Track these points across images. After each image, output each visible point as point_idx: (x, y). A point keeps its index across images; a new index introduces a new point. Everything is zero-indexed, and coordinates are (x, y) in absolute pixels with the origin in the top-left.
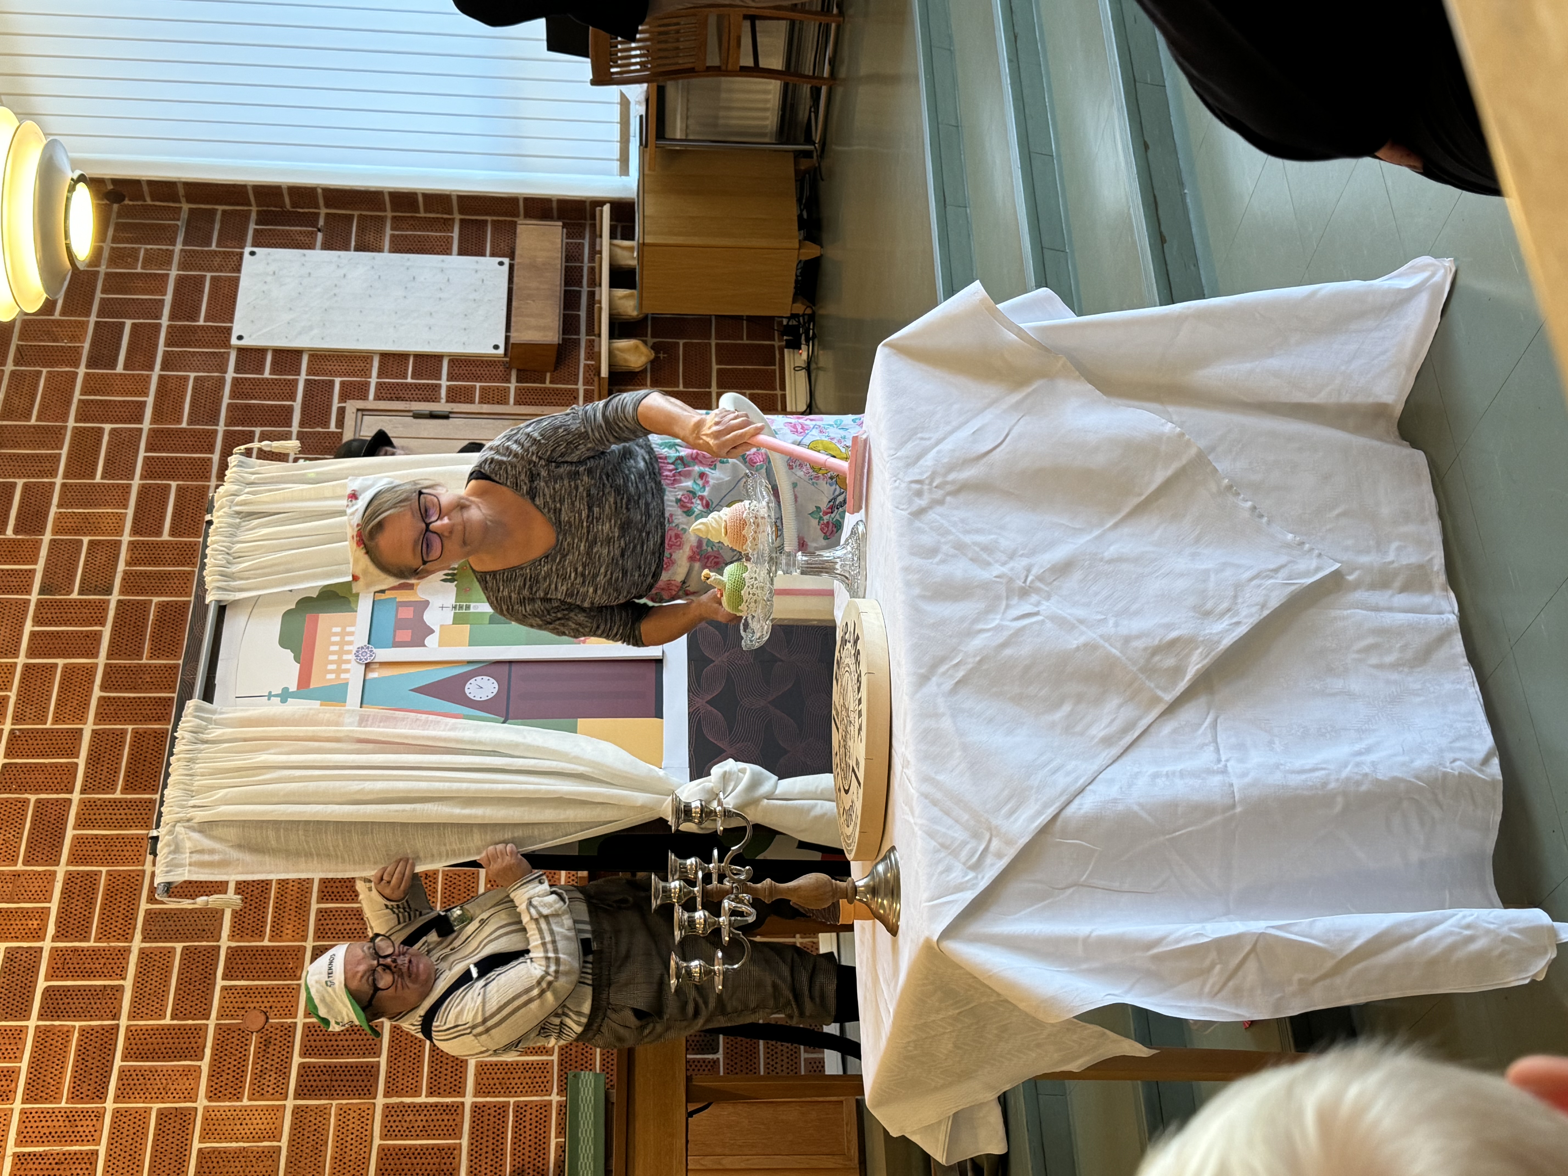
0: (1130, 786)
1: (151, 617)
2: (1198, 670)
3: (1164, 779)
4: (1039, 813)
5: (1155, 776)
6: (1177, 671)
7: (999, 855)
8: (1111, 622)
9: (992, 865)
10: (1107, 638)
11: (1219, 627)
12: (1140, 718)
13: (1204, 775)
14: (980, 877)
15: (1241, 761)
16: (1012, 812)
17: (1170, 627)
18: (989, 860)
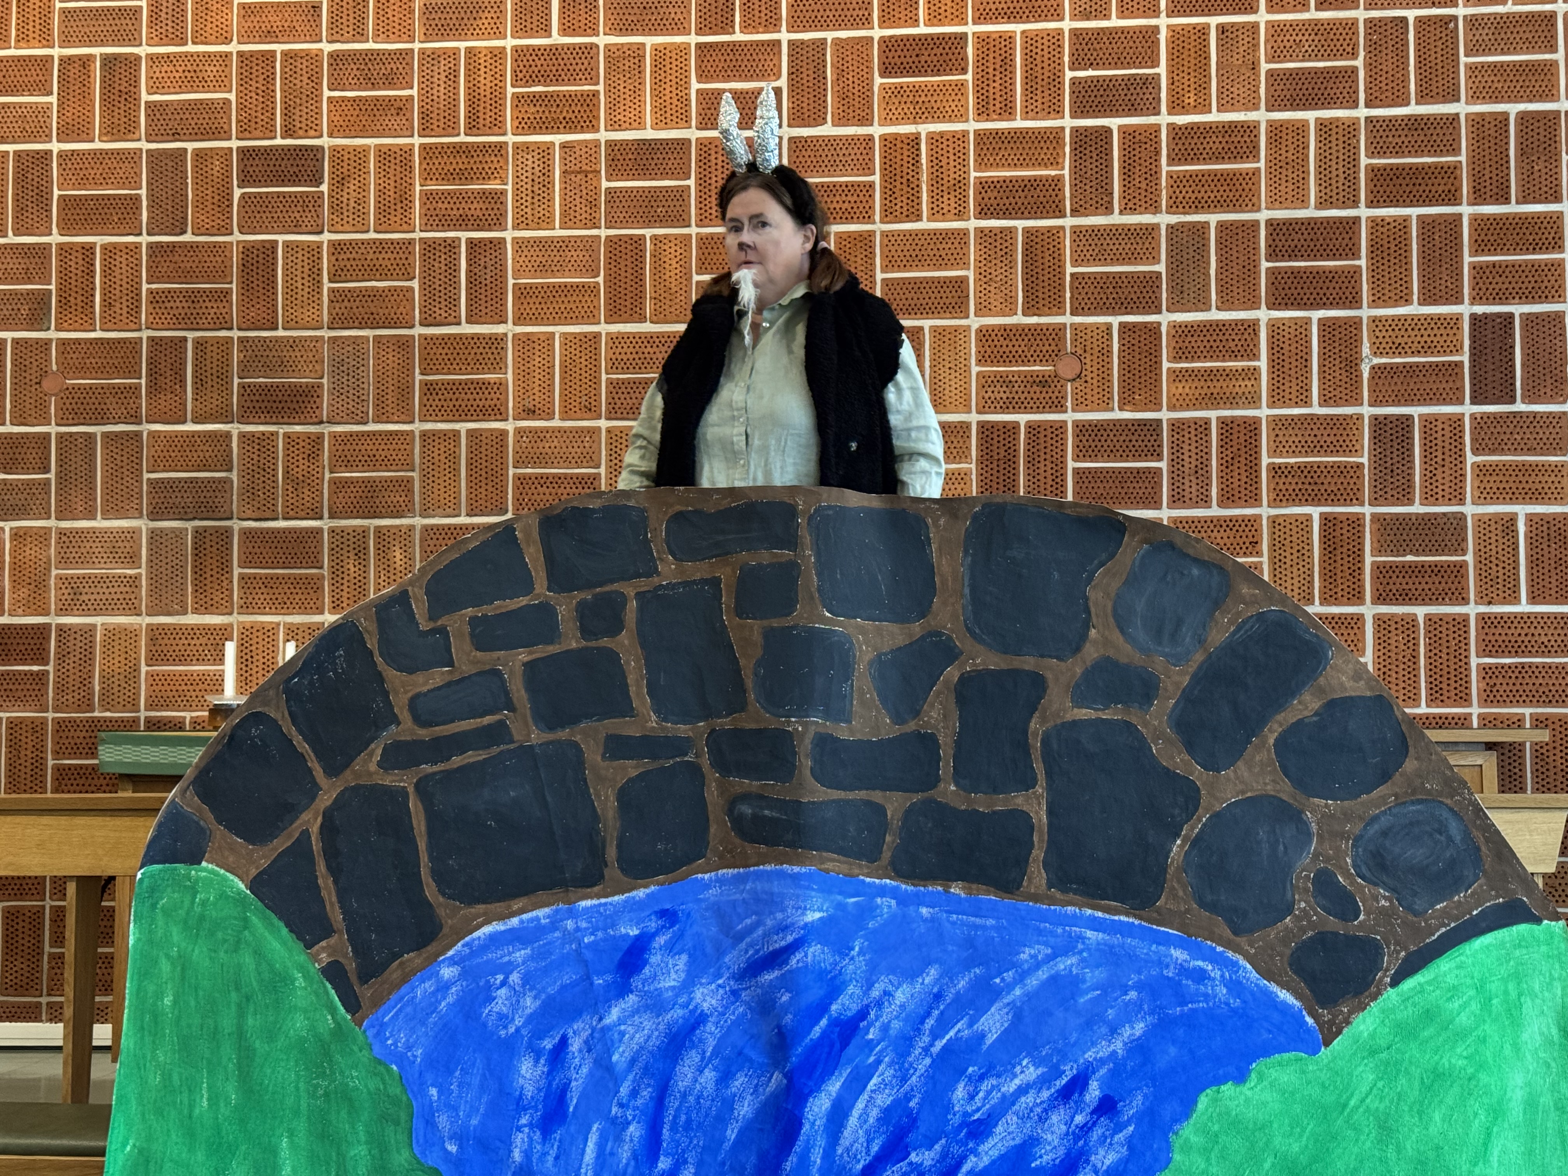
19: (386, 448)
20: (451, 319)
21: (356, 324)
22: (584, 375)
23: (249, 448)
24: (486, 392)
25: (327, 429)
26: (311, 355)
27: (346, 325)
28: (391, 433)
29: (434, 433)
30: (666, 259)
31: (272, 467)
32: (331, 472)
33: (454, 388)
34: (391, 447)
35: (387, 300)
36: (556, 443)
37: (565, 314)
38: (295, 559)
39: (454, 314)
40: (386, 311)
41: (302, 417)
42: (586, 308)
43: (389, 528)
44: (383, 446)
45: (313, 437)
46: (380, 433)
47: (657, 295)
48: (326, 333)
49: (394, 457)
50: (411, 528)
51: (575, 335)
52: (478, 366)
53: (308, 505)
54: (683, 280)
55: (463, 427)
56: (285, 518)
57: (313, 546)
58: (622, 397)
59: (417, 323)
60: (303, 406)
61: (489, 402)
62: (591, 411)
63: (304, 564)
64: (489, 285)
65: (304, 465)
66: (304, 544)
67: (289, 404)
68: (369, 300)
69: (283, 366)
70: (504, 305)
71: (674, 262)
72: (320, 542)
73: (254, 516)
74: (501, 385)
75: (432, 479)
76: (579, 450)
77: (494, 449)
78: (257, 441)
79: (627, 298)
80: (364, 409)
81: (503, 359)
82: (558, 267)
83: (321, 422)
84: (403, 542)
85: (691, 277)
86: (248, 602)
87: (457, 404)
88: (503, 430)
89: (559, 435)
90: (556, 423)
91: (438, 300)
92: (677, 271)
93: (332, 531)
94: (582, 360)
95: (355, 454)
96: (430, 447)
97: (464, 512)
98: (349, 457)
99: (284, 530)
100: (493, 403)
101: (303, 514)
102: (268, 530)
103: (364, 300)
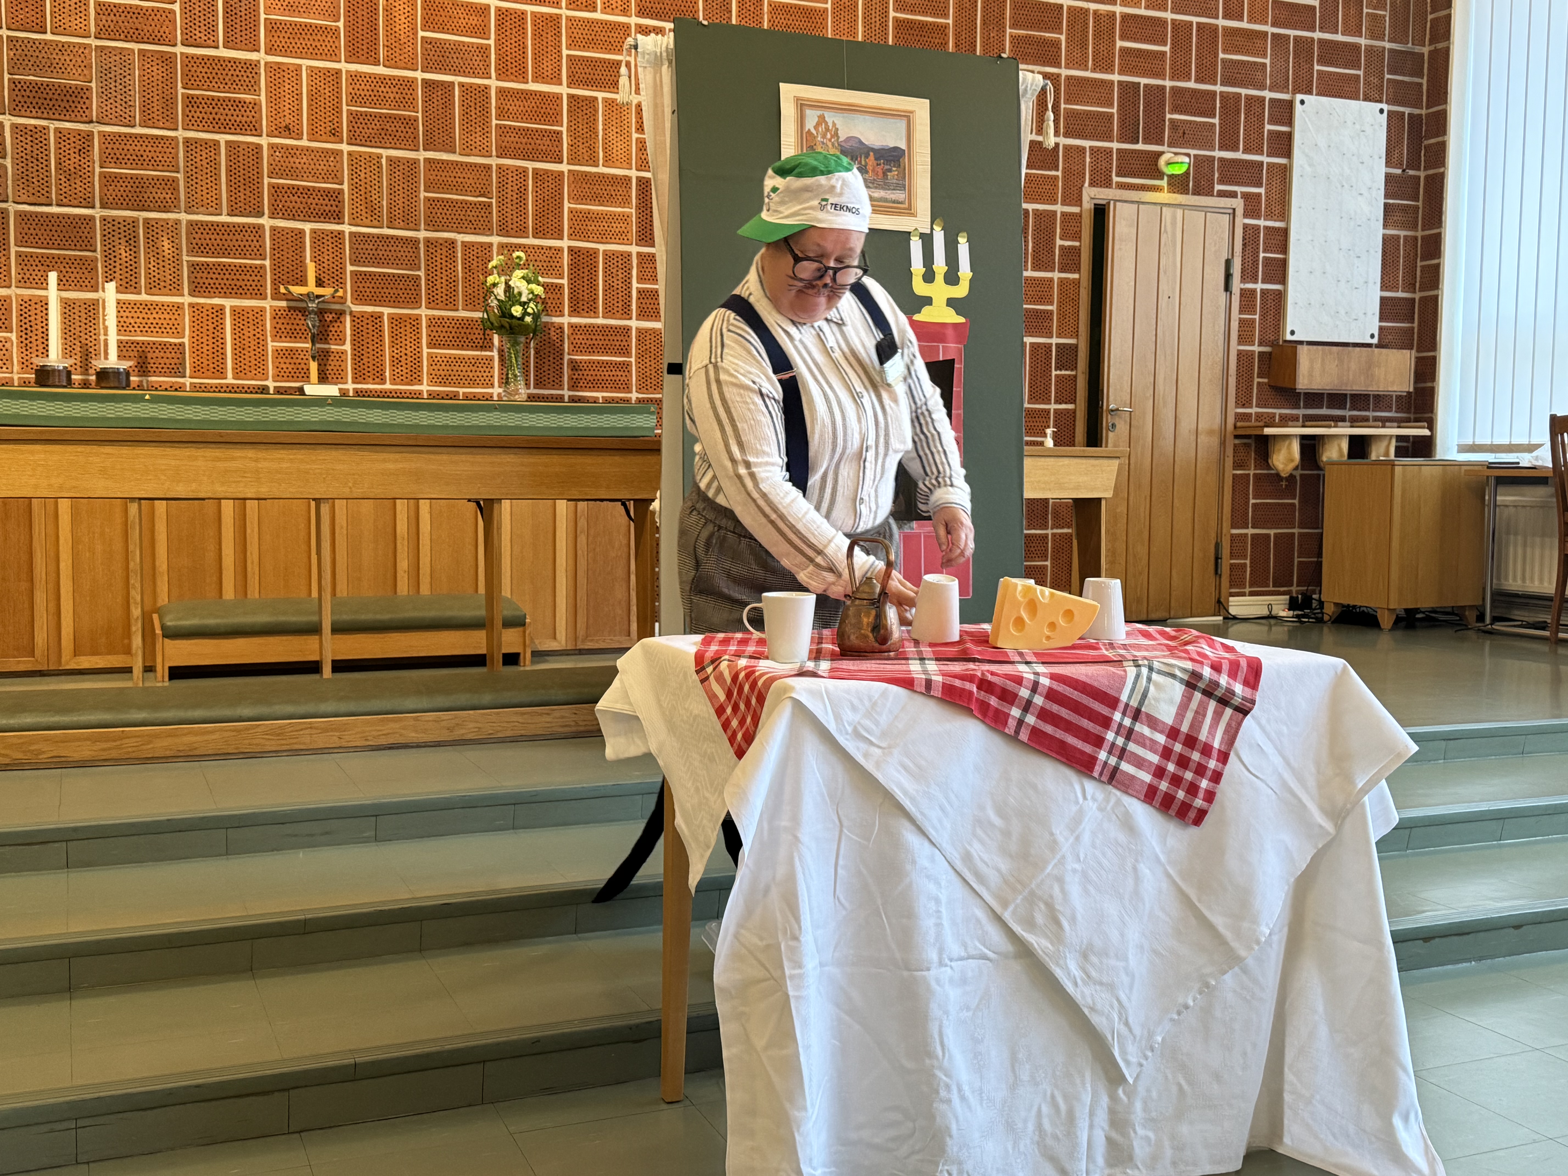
0: (928, 877)
1: (1047, 35)
2: (1032, 944)
3: (934, 908)
4: (905, 793)
5: (937, 901)
6: (1030, 925)
7: (866, 755)
8: (1077, 866)
9: (858, 749)
10: (1062, 861)
11: (1073, 966)
12: (988, 888)
13: (938, 945)
14: (848, 737)
15: (951, 980)
16: (905, 768)
17: (1073, 920)
18: (863, 746)
19: (152, 149)
20: (210, 42)
21: (122, 37)
22: (328, 104)
23: (22, 139)
24: (243, 110)
25: (96, 128)
26: (79, 60)
27: (113, 36)
28: (157, 137)
29: (196, 141)
30: (397, 15)
31: (45, 158)
32: (101, 167)
33: (214, 103)
34: (158, 150)
35: (150, 18)
36: (305, 160)
37: (311, 50)
38: (70, 242)
39: (212, 38)
40: (150, 29)
41: (73, 116)
42: (329, 47)
43: (157, 221)
44: (150, 148)
45: (82, 134)
46: (147, 136)
47: (389, 44)
48: (94, 42)
49: (160, 158)
50: (177, 222)
51: (320, 69)
52: (234, 86)
53: (81, 194)
54: (410, 34)
55: (223, 138)
56: (58, 205)
57: (86, 231)
58: (361, 126)
59: (179, 42)
60: (73, 105)
61: (245, 119)
62: (335, 134)
63: (78, 247)
64: (244, 17)
65: (75, 158)
66: (78, 229)
67: (60, 103)
68: (134, 16)
69: (52, 67)
70: (257, 36)
71: (402, 17)
72: (93, 229)
73: (29, 200)
74: (256, 104)
75: (195, 180)
76: (325, 168)
77: (250, 160)
78: (29, 133)
79: (364, 42)
80: (132, 114)
81: (257, 83)
82: (304, 9)
83: (91, 122)
84: (171, 234)
85: (417, 32)
86: (26, 278)
87: (217, 117)
88: (259, 144)
89: (307, 153)
90: (304, 143)
91: (198, 24)
92: (406, 26)
93: (104, 219)
94: (326, 91)
95: (123, 153)
96: (193, 153)
97: (225, 211)
98: (118, 155)
99: (58, 216)
100: (248, 120)
101: (76, 202)
102: (42, 214)
103: (129, 16)
